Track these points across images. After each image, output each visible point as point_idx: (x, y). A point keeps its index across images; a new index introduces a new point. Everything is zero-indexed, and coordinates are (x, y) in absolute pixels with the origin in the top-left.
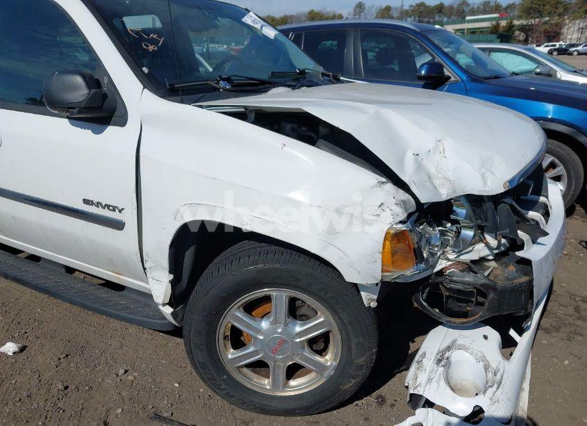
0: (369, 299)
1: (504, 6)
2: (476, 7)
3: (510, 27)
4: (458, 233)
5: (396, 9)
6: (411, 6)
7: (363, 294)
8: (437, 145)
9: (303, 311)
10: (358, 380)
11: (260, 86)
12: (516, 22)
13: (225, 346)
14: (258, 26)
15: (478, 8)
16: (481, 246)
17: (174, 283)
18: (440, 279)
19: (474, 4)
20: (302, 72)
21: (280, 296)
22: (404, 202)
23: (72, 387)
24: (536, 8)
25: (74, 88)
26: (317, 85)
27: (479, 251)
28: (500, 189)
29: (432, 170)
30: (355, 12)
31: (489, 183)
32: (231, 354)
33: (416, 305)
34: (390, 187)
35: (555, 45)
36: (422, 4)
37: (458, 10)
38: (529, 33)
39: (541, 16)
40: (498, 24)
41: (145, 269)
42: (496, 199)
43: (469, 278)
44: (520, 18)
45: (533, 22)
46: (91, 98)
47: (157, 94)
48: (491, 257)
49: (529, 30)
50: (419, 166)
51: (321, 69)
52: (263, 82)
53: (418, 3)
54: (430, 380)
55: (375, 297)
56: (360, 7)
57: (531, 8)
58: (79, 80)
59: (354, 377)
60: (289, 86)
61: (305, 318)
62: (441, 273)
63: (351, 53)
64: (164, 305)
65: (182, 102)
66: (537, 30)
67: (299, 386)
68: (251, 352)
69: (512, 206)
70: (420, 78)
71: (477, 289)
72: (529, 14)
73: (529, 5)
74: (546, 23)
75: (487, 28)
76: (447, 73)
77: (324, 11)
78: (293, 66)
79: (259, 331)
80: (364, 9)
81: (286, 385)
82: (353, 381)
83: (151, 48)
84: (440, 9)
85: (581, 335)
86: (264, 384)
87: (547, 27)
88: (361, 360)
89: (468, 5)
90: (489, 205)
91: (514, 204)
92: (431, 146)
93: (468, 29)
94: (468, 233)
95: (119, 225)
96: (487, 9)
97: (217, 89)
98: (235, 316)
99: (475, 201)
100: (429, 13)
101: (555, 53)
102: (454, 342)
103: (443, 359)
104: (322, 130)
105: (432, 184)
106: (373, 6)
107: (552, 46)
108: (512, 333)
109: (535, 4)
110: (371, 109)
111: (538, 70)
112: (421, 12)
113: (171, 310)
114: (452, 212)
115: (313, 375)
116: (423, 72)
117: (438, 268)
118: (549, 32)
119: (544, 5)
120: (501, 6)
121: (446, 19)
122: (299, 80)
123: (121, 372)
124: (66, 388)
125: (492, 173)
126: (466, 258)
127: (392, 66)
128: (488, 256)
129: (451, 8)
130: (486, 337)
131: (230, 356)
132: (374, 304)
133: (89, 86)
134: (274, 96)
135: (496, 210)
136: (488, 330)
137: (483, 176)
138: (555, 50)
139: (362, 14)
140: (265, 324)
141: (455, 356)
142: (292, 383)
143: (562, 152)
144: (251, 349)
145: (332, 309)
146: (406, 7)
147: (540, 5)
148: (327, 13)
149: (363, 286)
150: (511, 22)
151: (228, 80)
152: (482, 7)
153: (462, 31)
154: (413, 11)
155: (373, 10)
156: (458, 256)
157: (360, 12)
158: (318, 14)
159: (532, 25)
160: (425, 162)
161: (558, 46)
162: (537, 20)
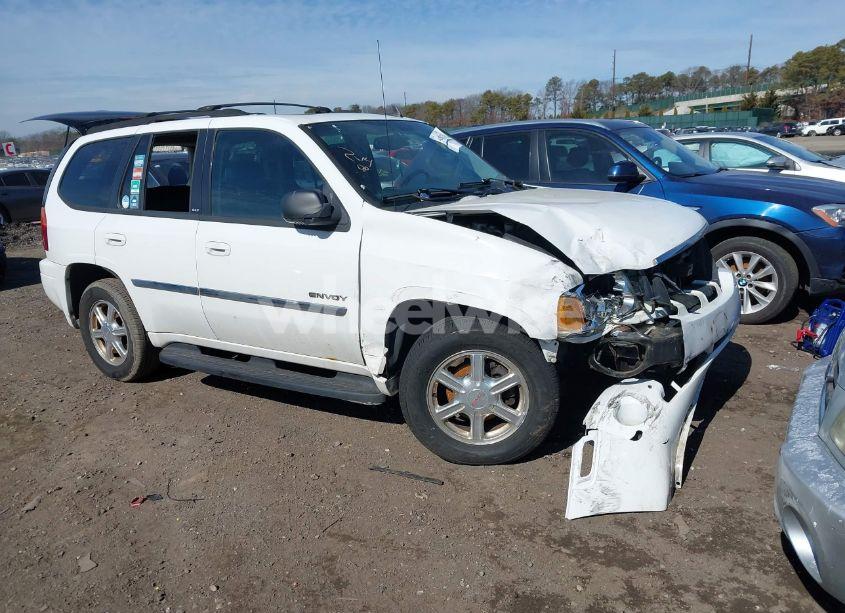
0: (550, 355)
1: (761, 71)
2: (719, 75)
3: (772, 100)
4: (621, 303)
5: (605, 84)
6: (627, 79)
7: (545, 351)
8: (597, 233)
9: (497, 370)
10: (544, 426)
11: (453, 196)
12: (779, 93)
13: (433, 401)
14: (444, 142)
15: (724, 76)
16: (641, 312)
17: (388, 356)
18: (608, 340)
19: (716, 71)
20: (487, 182)
21: (478, 357)
22: (573, 276)
23: (297, 455)
24: (806, 72)
25: (310, 203)
26: (501, 192)
27: (640, 317)
28: (651, 265)
29: (594, 252)
30: (548, 90)
31: (640, 260)
32: (438, 409)
33: (592, 366)
34: (560, 264)
35: (837, 122)
36: (642, 75)
37: (694, 80)
38: (800, 107)
39: (816, 82)
40: (754, 98)
41: (361, 347)
42: (649, 273)
43: (630, 336)
44: (784, 86)
45: (804, 91)
46: (323, 211)
47: (373, 205)
48: (651, 322)
49: (799, 103)
50: (583, 249)
51: (505, 178)
52: (454, 193)
53: (636, 74)
54: (602, 418)
55: (555, 354)
56: (555, 83)
57: (800, 73)
58: (313, 196)
59: (541, 424)
60: (477, 195)
61: (498, 376)
62: (609, 335)
63: (537, 156)
64: (380, 375)
65: (396, 210)
66: (811, 103)
67: (497, 435)
68: (455, 407)
69: (663, 279)
70: (613, 179)
71: (638, 345)
72: (798, 80)
73: (797, 69)
74: (823, 92)
75: (738, 102)
76: (641, 172)
77: (505, 92)
78: (477, 176)
79: (461, 387)
80: (560, 86)
81: (484, 436)
82: (541, 428)
83: (364, 169)
84: (668, 80)
85: (764, 412)
86: (466, 436)
87: (826, 97)
88: (546, 409)
89: (709, 73)
90: (644, 278)
91: (665, 277)
92: (592, 234)
93: (709, 105)
94: (629, 301)
95: (341, 312)
96: (736, 77)
97: (419, 200)
98: (441, 375)
99: (632, 275)
100: (653, 87)
101: (838, 132)
102: (623, 392)
103: (614, 404)
104: (507, 227)
105: (594, 261)
106: (572, 83)
107: (833, 123)
108: (674, 384)
109: (806, 67)
110: (544, 208)
111: (771, 162)
112: (640, 87)
113: (385, 380)
114: (614, 284)
115: (507, 426)
116: (615, 173)
117: (606, 332)
118: (828, 104)
119: (818, 68)
120: (757, 72)
121: (677, 93)
122: (485, 188)
123: (337, 443)
124: (293, 455)
125: (642, 252)
126: (628, 321)
127: (586, 167)
128: (648, 320)
129: (684, 78)
130: (650, 387)
131: (437, 411)
132: (554, 360)
133: (322, 202)
134: (465, 202)
135: (651, 283)
136: (653, 383)
137: (635, 255)
138: (837, 128)
139: (558, 92)
140: (466, 382)
141: (624, 401)
142: (490, 434)
143: (769, 250)
144: (456, 403)
145: (520, 365)
146: (620, 81)
147: (812, 68)
148: (510, 93)
149: (544, 341)
150: (772, 93)
151: (427, 192)
152: (728, 74)
153: (701, 108)
154: (630, 85)
155: (574, 86)
156: (622, 320)
157: (555, 90)
158: (497, 95)
159: (802, 95)
160: (588, 246)
161: (840, 123)
162: (810, 88)
